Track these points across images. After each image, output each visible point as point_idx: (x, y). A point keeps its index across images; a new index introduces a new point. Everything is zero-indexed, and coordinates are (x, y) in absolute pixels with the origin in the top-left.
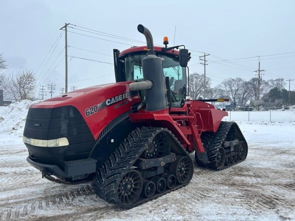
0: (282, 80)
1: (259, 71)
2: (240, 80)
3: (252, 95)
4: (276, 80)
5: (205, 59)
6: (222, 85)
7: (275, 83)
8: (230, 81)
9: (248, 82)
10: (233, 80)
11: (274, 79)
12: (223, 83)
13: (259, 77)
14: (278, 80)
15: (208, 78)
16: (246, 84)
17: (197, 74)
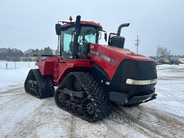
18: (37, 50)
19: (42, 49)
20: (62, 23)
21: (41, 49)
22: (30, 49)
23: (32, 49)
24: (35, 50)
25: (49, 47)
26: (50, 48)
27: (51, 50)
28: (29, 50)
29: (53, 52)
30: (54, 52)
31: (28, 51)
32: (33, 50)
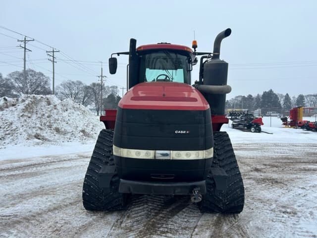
0: (117, 87)
1: (102, 76)
2: (80, 83)
3: (92, 99)
4: (111, 87)
5: (53, 55)
6: (61, 86)
7: (111, 89)
8: (70, 84)
9: (89, 87)
10: (73, 82)
11: (110, 86)
12: (61, 85)
13: (102, 82)
14: (113, 87)
15: (46, 77)
16: (87, 88)
17: (33, 71)
18: (250, 96)
19: (258, 95)
20: (117, 55)
21: (256, 95)
22: (239, 96)
23: (241, 96)
24: (246, 96)
25: (271, 90)
26: (274, 92)
27: (276, 96)
28: (237, 97)
29: (280, 98)
30: (282, 100)
31: (235, 99)
32: (244, 97)
